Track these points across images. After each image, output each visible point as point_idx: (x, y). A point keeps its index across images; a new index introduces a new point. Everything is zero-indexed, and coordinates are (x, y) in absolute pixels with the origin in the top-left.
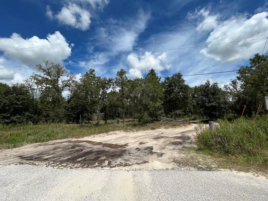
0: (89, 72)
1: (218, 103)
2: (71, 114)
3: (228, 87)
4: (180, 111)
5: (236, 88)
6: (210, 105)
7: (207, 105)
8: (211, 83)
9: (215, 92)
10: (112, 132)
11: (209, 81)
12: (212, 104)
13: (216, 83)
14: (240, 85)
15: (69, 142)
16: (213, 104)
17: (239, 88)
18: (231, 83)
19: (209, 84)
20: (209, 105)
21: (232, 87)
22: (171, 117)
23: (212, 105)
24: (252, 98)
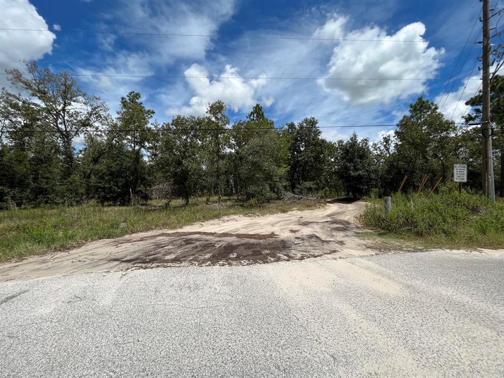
0: (127, 98)
1: (367, 171)
2: (111, 187)
3: (378, 146)
4: (311, 183)
5: (388, 150)
6: (356, 174)
7: (353, 174)
8: (359, 140)
9: (364, 154)
10: (226, 218)
11: (355, 136)
12: (358, 173)
13: (366, 140)
14: (394, 145)
15: (163, 235)
16: (360, 172)
17: (392, 148)
18: (382, 141)
19: (355, 139)
20: (354, 174)
21: (382, 148)
22: (301, 193)
23: (359, 175)
24: (409, 166)
